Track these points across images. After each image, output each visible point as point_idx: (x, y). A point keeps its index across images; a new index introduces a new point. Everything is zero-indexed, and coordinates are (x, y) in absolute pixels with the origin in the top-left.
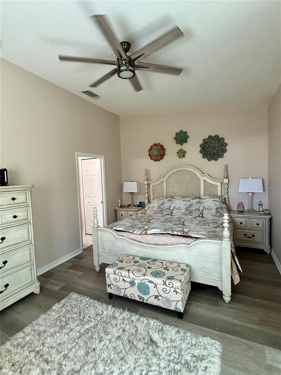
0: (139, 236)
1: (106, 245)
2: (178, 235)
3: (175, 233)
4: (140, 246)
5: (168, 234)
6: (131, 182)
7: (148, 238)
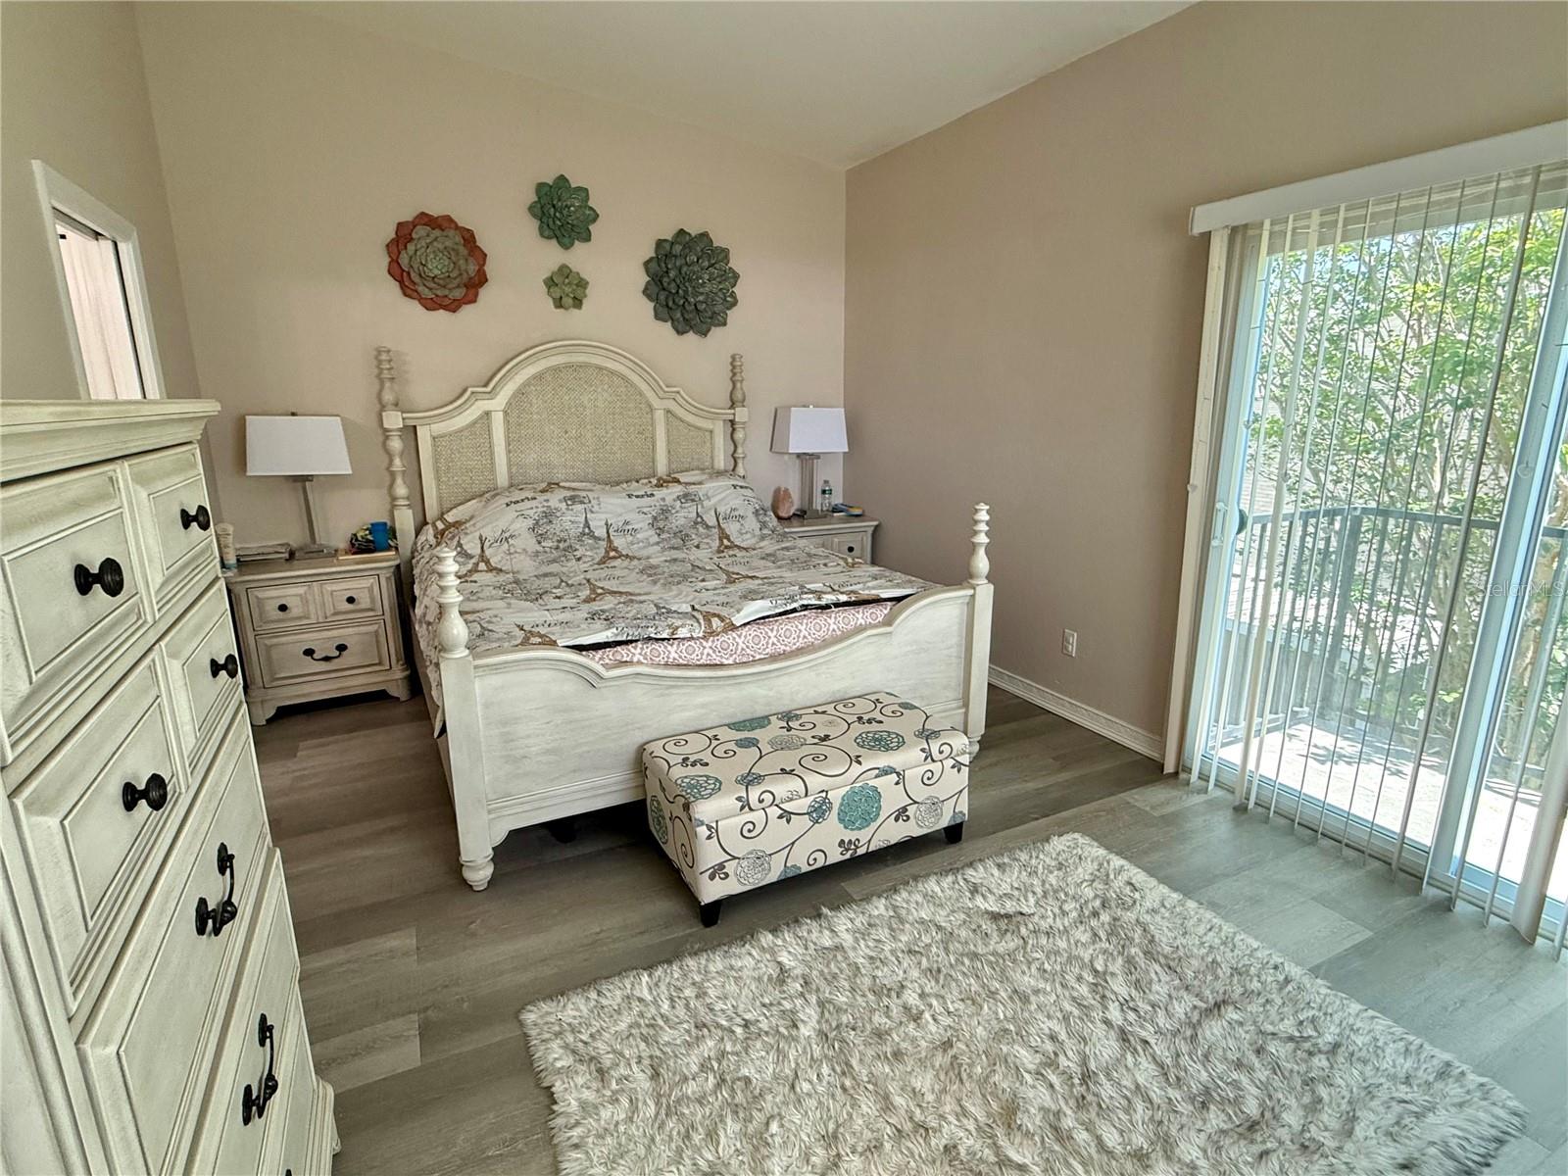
0: (705, 643)
1: (528, 736)
2: (837, 605)
3: (828, 598)
4: (713, 682)
5: (805, 607)
6: (293, 414)
7: (741, 640)
